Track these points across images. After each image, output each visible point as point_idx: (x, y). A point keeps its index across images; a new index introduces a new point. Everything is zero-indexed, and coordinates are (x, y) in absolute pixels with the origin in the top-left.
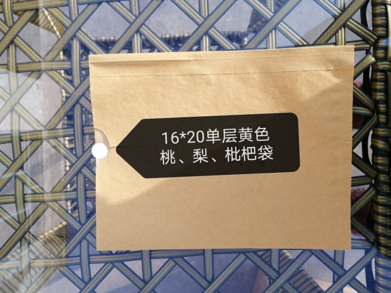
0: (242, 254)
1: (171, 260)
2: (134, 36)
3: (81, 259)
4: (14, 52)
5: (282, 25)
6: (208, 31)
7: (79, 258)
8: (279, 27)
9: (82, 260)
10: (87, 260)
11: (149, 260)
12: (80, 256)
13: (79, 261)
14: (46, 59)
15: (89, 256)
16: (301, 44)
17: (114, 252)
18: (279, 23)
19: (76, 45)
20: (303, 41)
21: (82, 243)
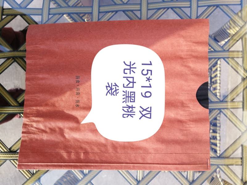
0: (71, 6)
1: (125, 2)
2: (142, 179)
3: (198, 4)
4: (244, 175)
5: (28, 176)
6: (84, 177)
7: (199, 5)
8: (30, 174)
9: (196, 3)
10: (192, 3)
11: (142, 3)
12: (198, 7)
13: (199, 3)
14: (216, 167)
15: (190, 7)
16: (15, 161)
17: (170, 9)
18: (30, 178)
19: (190, 176)
20: (14, 163)
21: (196, 17)
